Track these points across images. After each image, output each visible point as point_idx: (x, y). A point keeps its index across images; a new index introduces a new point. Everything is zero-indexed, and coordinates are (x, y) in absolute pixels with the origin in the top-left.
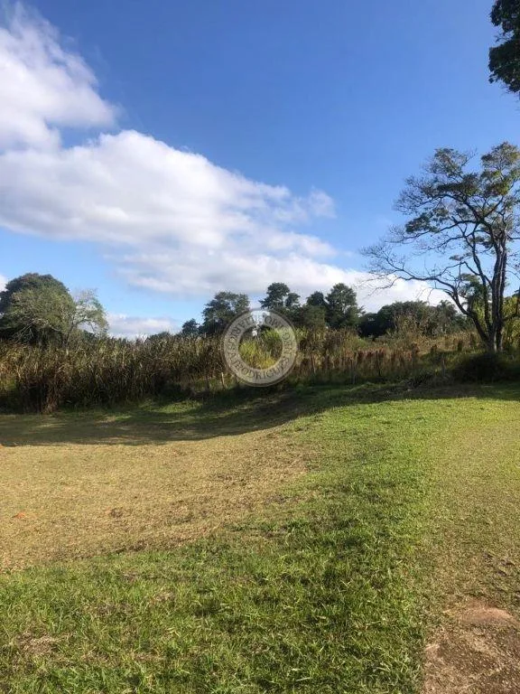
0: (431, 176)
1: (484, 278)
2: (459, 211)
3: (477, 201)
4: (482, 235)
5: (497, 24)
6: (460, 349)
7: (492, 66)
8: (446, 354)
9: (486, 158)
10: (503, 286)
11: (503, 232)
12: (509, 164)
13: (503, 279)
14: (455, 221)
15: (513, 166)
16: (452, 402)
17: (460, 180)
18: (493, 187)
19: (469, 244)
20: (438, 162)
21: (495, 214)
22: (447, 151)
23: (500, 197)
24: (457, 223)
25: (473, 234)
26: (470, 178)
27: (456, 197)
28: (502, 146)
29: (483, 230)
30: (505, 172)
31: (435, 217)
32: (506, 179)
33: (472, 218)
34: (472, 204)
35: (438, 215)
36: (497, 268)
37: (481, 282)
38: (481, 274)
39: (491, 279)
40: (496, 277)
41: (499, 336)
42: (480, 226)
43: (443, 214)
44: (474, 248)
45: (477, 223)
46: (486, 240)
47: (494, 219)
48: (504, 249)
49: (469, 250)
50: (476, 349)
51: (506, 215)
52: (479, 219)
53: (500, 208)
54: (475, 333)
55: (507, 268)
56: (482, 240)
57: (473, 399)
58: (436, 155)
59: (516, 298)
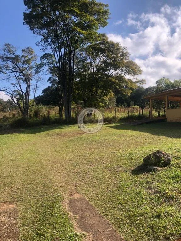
0: (3, 53)
1: (22, 92)
2: (14, 67)
3: (20, 65)
4: (22, 77)
5: (26, 5)
6: (14, 117)
7: (24, 19)
8: (9, 118)
9: (23, 51)
10: (29, 95)
11: (29, 77)
12: (31, 54)
13: (29, 93)
14: (12, 71)
15: (32, 56)
16: (9, 135)
17: (14, 56)
18: (26, 61)
19: (17, 80)
20: (5, 48)
21: (26, 71)
22: (9, 44)
23: (28, 65)
24: (13, 72)
25: (18, 76)
26: (17, 56)
27: (13, 62)
28: (29, 48)
29: (22, 75)
30: (30, 57)
31: (4, 68)
32: (30, 59)
33: (19, 71)
34: (18, 66)
35: (6, 67)
36: (27, 89)
37: (21, 93)
38: (21, 91)
39: (25, 93)
40: (27, 92)
41: (27, 112)
42: (21, 74)
43: (8, 68)
44: (19, 81)
45: (20, 73)
46: (23, 79)
47: (26, 72)
48: (29, 83)
49: (17, 82)
50: (20, 116)
51: (30, 71)
52: (21, 71)
53: (28, 69)
54: (20, 111)
55: (30, 89)
56: (22, 79)
57: (17, 134)
58: (5, 45)
59: (33, 100)
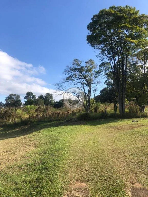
0: (73, 66)
1: (86, 93)
2: (80, 75)
3: (84, 73)
4: (85, 82)
5: (88, 30)
6: (80, 112)
7: (87, 40)
8: (76, 113)
9: (87, 62)
10: (90, 95)
11: (90, 82)
12: (92, 64)
13: (90, 94)
14: (79, 78)
15: (93, 65)
16: (77, 126)
17: (80, 67)
18: (88, 70)
19: (82, 84)
20: (74, 62)
21: (88, 77)
22: (77, 59)
23: (90, 73)
24: (79, 79)
25: (83, 82)
26: (83, 67)
27: (79, 72)
28: (90, 60)
29: (86, 81)
30: (91, 66)
31: (73, 76)
32: (91, 68)
33: (83, 78)
34: (83, 74)
35: (74, 76)
36: (89, 91)
37: (85, 94)
38: (85, 92)
39: (87, 94)
40: (89, 93)
41: (89, 108)
42: (85, 80)
43: (75, 76)
44: (83, 85)
45: (84, 79)
46: (86, 84)
47: (88, 78)
48: (91, 86)
49: (82, 86)
50: (84, 112)
51: (91, 78)
52: (85, 78)
53: (90, 75)
54: (84, 108)
55: (91, 91)
56: (85, 83)
57: (82, 126)
58: (74, 60)
59: (93, 99)
